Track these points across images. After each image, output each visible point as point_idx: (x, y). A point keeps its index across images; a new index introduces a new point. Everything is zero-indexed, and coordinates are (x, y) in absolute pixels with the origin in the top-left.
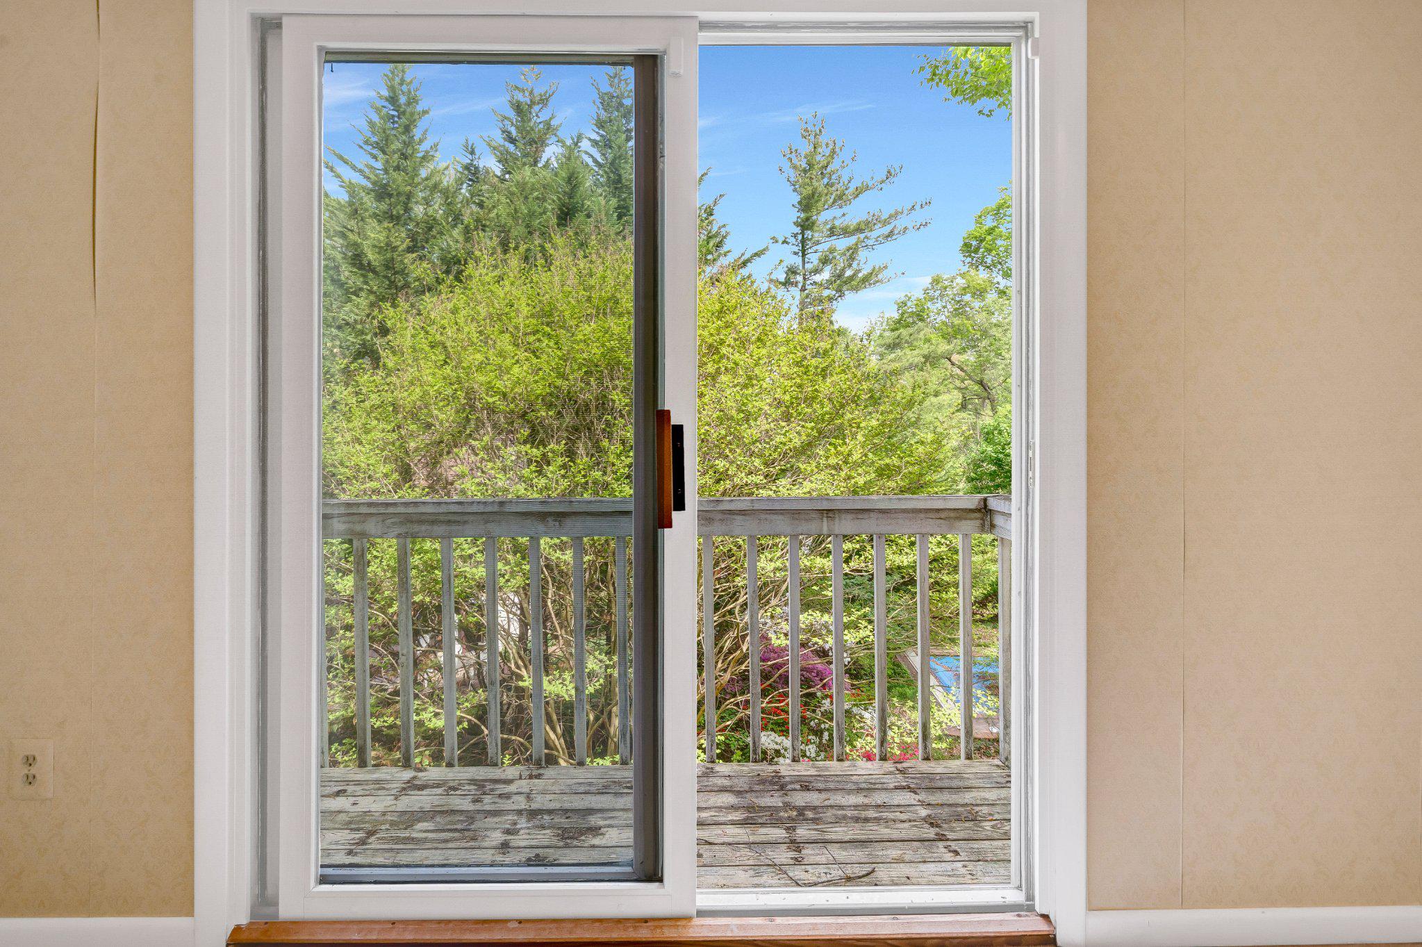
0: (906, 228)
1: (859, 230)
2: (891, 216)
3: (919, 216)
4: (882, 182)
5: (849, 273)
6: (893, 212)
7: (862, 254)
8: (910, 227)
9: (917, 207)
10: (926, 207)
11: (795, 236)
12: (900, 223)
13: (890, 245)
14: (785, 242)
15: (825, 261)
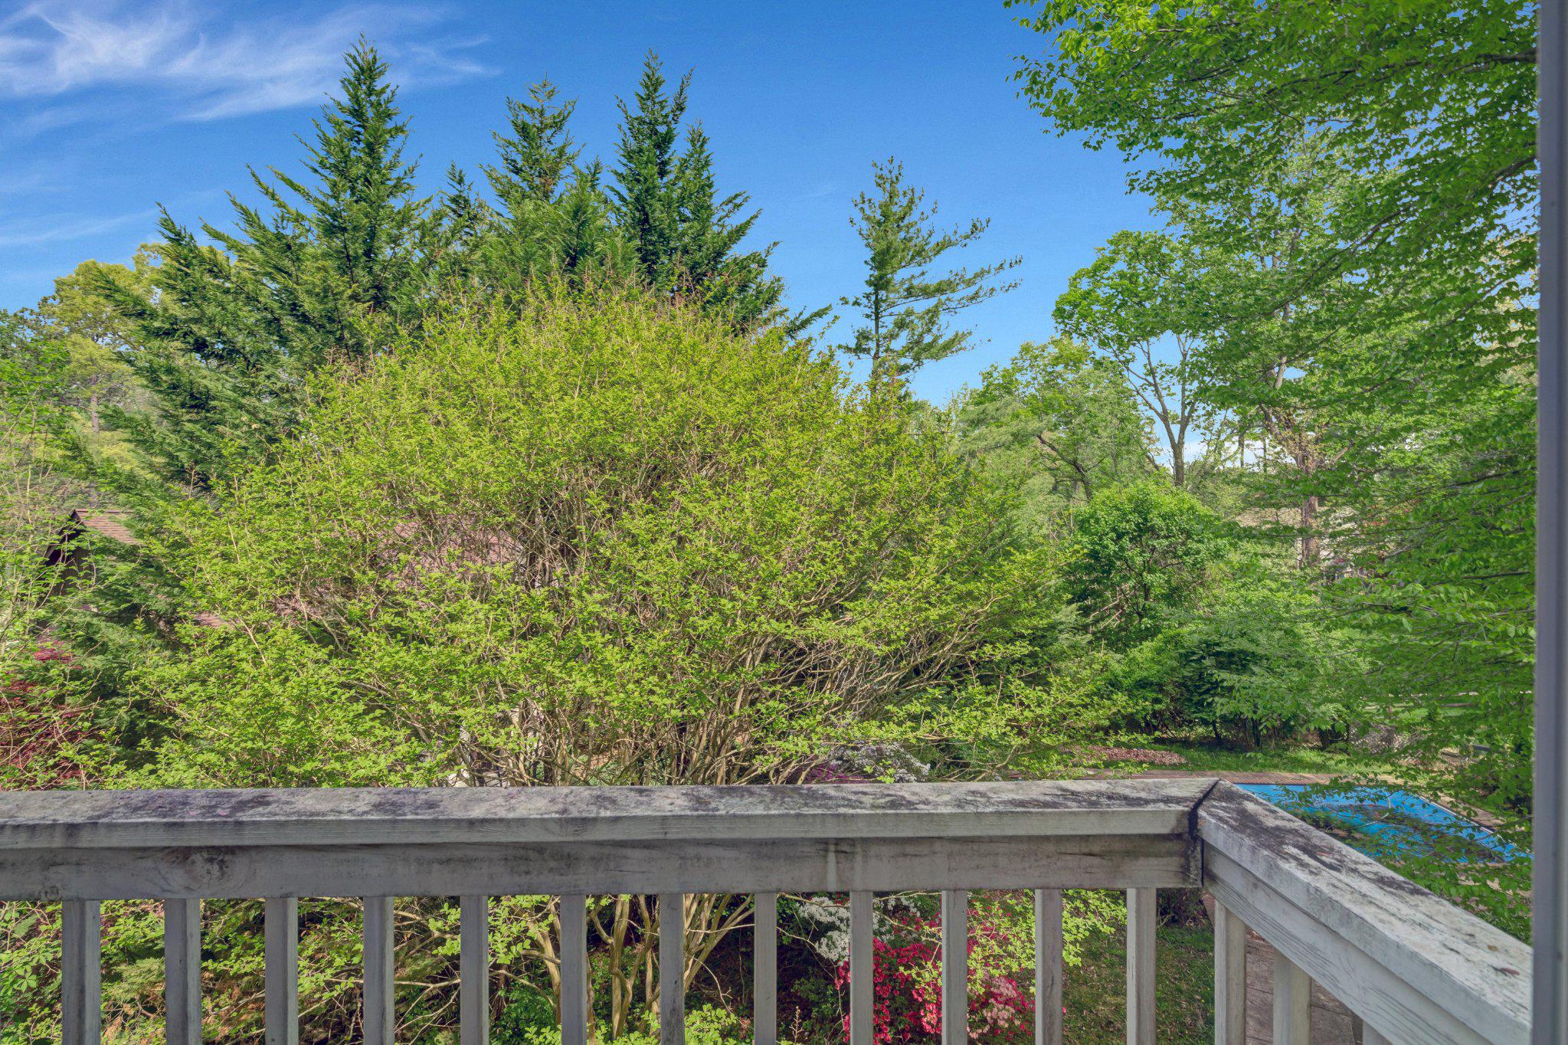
0: (993, 290)
1: (940, 290)
2: (976, 276)
3: (1007, 276)
4: (967, 237)
5: (928, 339)
6: (978, 270)
7: (943, 318)
8: (998, 287)
9: (1006, 266)
10: (1016, 267)
11: (867, 296)
12: (986, 283)
13: (973, 308)
14: (856, 303)
15: (901, 325)
